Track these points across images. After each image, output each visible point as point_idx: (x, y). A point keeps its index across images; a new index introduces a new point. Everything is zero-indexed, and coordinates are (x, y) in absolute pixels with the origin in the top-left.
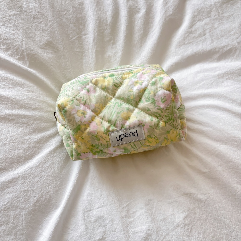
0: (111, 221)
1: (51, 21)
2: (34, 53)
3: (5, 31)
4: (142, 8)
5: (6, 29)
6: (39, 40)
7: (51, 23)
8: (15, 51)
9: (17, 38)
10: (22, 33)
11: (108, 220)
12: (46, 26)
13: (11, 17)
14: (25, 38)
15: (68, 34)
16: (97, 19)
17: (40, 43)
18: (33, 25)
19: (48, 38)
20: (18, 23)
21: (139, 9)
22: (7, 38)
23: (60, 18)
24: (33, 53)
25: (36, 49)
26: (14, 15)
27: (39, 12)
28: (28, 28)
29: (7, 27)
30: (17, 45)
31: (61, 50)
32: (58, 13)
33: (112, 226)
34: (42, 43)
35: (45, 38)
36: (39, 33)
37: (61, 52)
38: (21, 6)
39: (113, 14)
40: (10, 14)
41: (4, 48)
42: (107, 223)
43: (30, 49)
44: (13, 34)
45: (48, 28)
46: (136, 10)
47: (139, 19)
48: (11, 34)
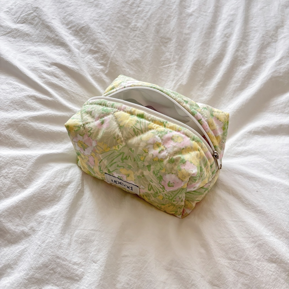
0: (97, 250)
1: (150, 43)
2: (118, 64)
3: (103, 37)
4: (250, 62)
5: (105, 36)
6: (129, 55)
7: (148, 45)
8: (102, 56)
9: (110, 46)
10: (117, 44)
11: (96, 247)
12: (143, 45)
13: (115, 28)
14: (117, 49)
15: (160, 60)
16: (196, 57)
17: (129, 58)
18: (131, 41)
19: (139, 56)
20: (118, 35)
21: (246, 62)
22: (101, 43)
23: (160, 44)
24: (116, 64)
25: (122, 61)
26: (119, 27)
27: (142, 32)
28: (125, 42)
29: (107, 34)
30: (107, 51)
31: (145, 72)
32: (160, 39)
33: (96, 256)
34: (130, 59)
35: (136, 55)
36: (132, 49)
37: (144, 73)
38: (129, 23)
39: (215, 58)
40: (116, 25)
41: (94, 50)
42: (93, 250)
43: (116, 59)
44: (109, 41)
45: (143, 48)
46: (242, 62)
47: (241, 71)
48: (107, 41)
